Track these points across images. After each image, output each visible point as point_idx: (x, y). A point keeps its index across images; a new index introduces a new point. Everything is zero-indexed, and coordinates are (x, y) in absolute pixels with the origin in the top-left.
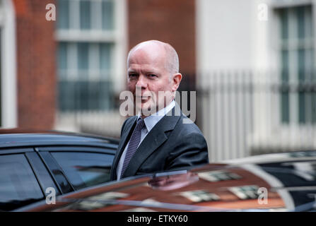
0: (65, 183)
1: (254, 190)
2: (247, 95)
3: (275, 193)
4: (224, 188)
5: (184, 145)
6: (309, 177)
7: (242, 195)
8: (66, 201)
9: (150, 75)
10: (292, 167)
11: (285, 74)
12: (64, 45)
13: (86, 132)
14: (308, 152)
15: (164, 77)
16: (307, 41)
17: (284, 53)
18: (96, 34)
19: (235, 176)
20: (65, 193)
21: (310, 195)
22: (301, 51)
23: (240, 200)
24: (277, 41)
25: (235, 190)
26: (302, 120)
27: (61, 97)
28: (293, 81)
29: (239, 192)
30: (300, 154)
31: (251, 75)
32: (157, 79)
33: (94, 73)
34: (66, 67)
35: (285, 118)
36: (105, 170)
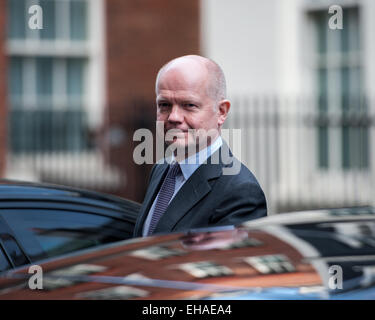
0: (18, 253)
1: (280, 261)
2: (272, 130)
3: (309, 264)
4: (239, 259)
5: (235, 199)
6: (354, 244)
7: (263, 268)
8: (18, 277)
9: (187, 105)
10: (332, 230)
11: (322, 102)
12: (18, 60)
13: (47, 180)
14: (355, 208)
15: (206, 107)
16: (352, 56)
17: (322, 72)
18: (62, 46)
19: (254, 241)
20: (17, 266)
21: (357, 268)
22: (345, 70)
23: (260, 274)
24: (312, 56)
25: (255, 261)
26: (346, 164)
27: (15, 132)
28: (334, 111)
29: (259, 264)
30: (343, 211)
31: (276, 102)
32: (197, 109)
33: (59, 100)
34: (21, 92)
35: (323, 162)
36: (73, 234)
